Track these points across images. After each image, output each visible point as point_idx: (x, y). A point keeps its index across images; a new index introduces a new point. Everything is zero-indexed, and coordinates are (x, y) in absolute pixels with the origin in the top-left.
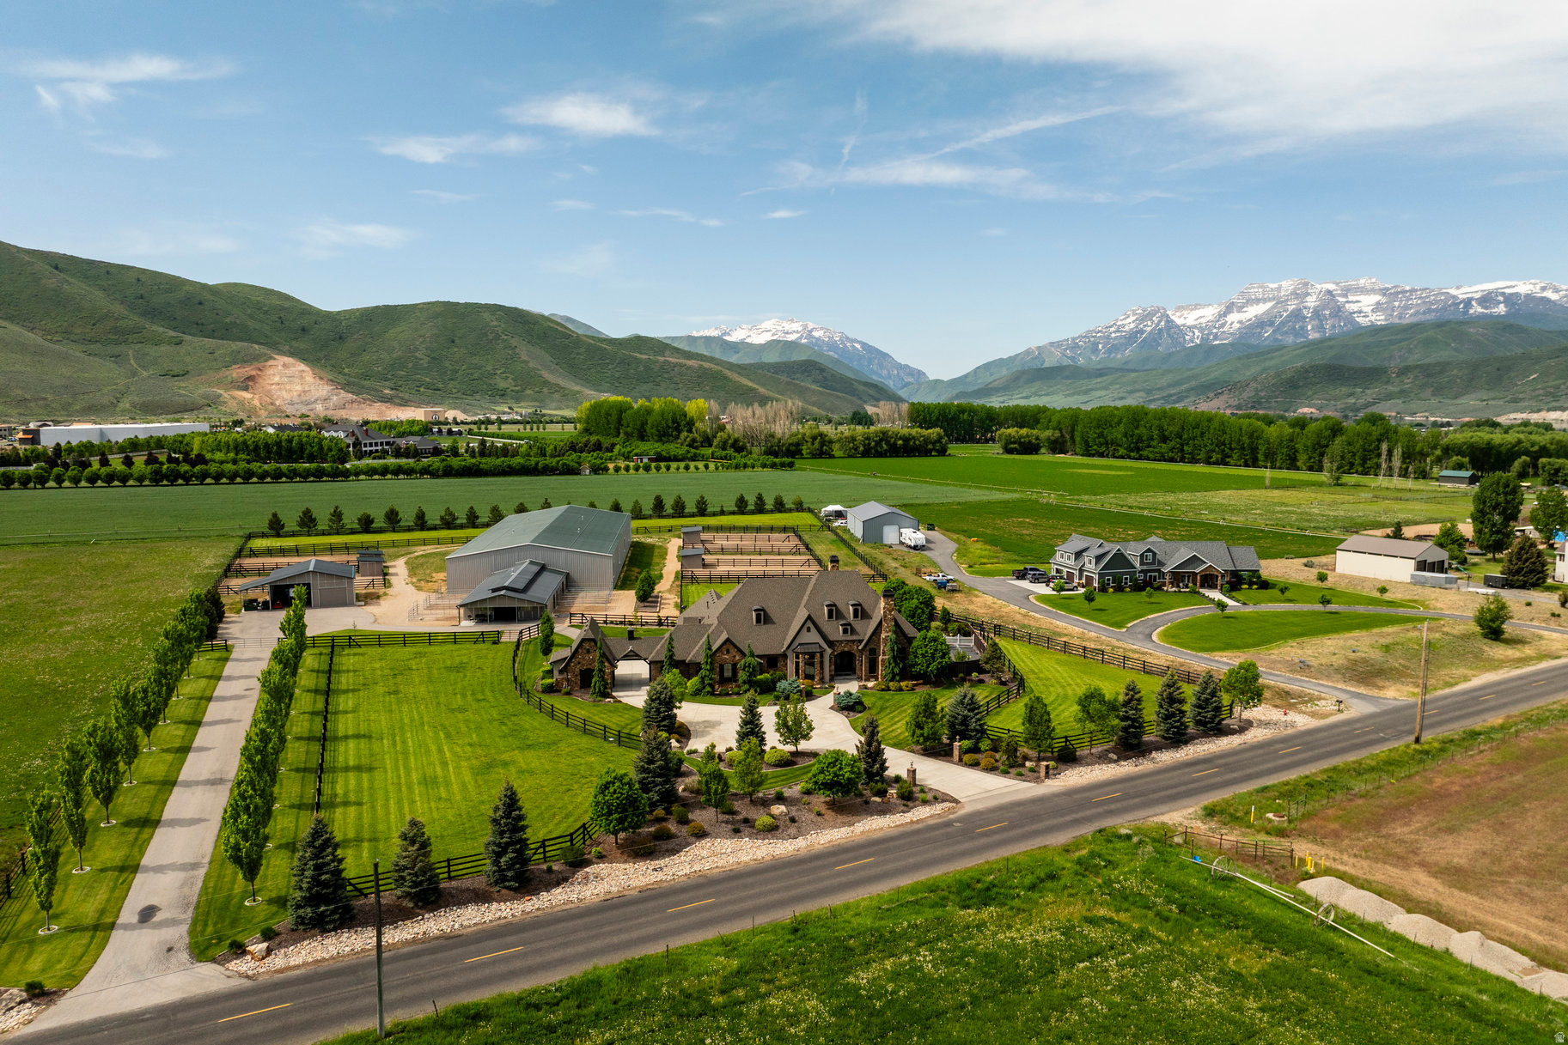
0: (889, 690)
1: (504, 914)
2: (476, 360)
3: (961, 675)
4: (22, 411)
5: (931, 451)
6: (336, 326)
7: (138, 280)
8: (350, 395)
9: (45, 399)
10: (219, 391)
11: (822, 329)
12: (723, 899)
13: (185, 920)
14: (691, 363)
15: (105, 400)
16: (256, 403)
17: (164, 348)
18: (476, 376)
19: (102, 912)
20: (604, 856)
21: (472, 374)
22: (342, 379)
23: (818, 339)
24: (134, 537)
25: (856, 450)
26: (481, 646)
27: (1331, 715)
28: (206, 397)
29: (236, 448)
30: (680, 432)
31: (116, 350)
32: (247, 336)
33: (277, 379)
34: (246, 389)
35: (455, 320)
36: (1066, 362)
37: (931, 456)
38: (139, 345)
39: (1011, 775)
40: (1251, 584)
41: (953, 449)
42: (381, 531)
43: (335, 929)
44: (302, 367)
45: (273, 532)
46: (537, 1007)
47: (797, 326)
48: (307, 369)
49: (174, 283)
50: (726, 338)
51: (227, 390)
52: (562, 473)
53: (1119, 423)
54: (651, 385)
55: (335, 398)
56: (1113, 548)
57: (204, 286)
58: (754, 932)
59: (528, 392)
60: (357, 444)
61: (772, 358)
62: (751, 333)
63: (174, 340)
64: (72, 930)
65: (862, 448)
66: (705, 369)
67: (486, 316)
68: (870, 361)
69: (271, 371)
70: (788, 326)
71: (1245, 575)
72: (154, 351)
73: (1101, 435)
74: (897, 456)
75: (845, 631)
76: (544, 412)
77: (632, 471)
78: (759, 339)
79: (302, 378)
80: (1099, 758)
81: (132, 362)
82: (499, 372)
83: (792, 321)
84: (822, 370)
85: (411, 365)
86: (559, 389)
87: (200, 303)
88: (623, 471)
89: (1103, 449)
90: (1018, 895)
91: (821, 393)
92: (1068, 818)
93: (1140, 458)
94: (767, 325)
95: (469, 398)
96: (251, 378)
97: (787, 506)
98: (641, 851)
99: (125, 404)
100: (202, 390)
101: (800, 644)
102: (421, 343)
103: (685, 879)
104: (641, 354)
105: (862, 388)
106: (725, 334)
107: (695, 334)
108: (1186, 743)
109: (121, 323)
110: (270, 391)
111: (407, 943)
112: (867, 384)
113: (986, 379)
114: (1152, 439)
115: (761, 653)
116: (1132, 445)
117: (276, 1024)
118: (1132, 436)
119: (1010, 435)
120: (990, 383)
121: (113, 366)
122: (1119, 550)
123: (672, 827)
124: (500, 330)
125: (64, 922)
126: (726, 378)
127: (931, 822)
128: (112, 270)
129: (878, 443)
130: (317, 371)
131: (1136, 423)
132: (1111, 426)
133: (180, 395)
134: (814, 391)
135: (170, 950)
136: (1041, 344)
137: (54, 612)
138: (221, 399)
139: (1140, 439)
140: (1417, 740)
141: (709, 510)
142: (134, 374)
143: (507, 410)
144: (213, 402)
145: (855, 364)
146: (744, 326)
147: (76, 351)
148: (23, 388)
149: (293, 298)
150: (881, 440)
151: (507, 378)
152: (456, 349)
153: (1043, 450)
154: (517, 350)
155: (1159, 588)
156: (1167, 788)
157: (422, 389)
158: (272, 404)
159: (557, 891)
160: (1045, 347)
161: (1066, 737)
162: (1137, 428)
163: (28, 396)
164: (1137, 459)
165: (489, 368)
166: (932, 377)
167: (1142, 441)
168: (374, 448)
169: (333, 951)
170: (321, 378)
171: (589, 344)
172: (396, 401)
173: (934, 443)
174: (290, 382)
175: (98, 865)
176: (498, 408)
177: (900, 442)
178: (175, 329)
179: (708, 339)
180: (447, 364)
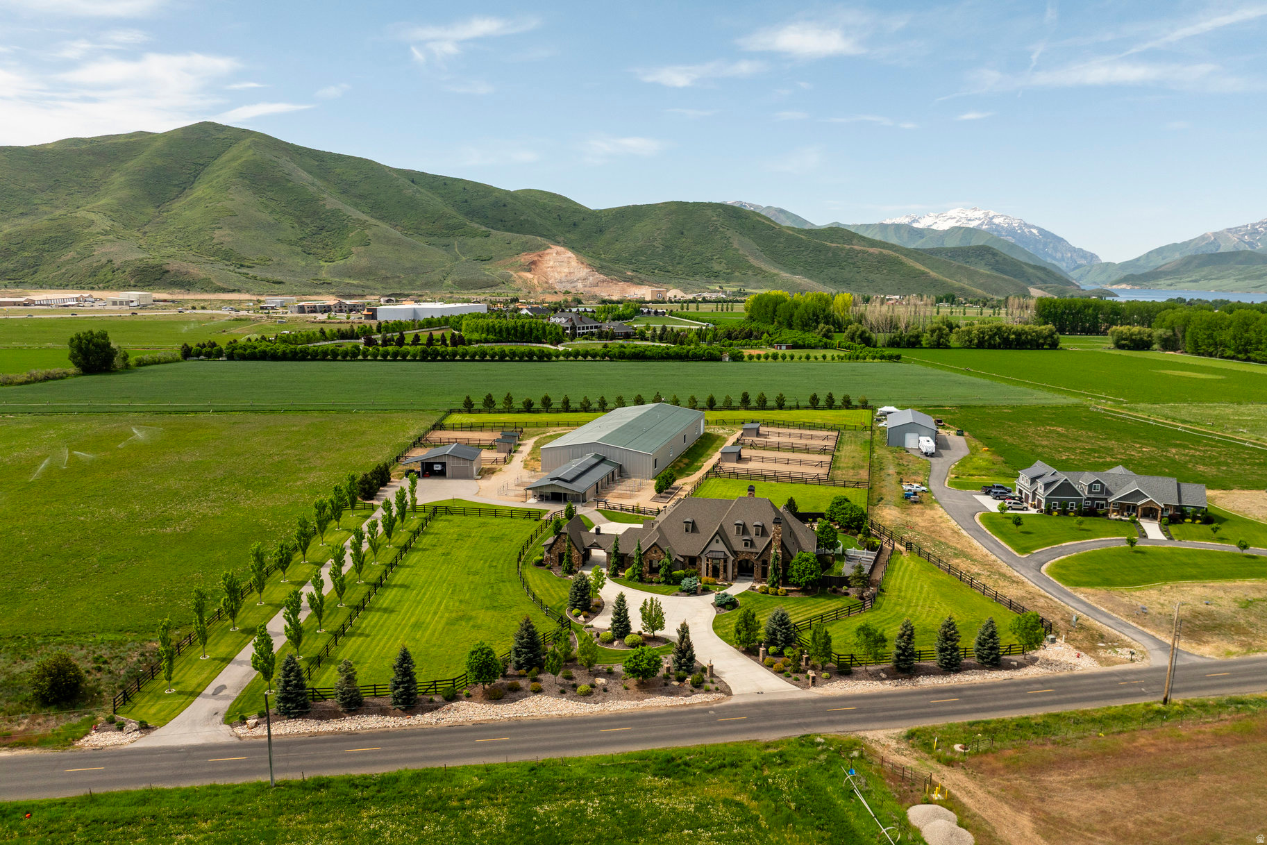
0: (768, 593)
1: (389, 725)
2: (698, 248)
3: (834, 587)
4: (384, 285)
5: (1043, 345)
6: (598, 222)
7: (465, 189)
8: (602, 276)
9: (399, 277)
10: (512, 273)
11: (1002, 216)
12: (514, 739)
13: (233, 697)
14: (871, 250)
15: (436, 278)
16: (535, 281)
17: (478, 239)
18: (697, 261)
19: (199, 685)
20: (471, 696)
21: (694, 259)
22: (597, 263)
23: (998, 225)
24: (382, 408)
25: (970, 342)
26: (527, 521)
27: (1121, 663)
28: (502, 276)
29: (488, 330)
30: (818, 323)
31: (445, 241)
32: (533, 229)
33: (551, 263)
34: (529, 271)
35: (685, 216)
36: (1242, 247)
37: (1043, 349)
38: (462, 237)
39: (790, 679)
40: (1194, 518)
41: (1066, 341)
42: (538, 411)
43: (295, 718)
44: (570, 254)
45: (466, 409)
46: (356, 786)
47: (979, 214)
48: (573, 256)
49: (486, 190)
50: (915, 225)
51: (516, 271)
52: (706, 360)
53: (1229, 326)
54: (837, 269)
55: (591, 278)
56: (1062, 477)
57: (508, 193)
58: (508, 765)
59: (736, 274)
60: (573, 328)
61: (951, 243)
62: (937, 220)
63: (484, 234)
64: (180, 693)
65: (976, 341)
66: (885, 255)
67: (709, 212)
68: (1045, 245)
69: (547, 258)
70: (971, 214)
71: (1189, 510)
72: (471, 242)
73: (1210, 336)
74: (1010, 348)
75: (746, 545)
76: (747, 290)
77: (762, 360)
78: (943, 225)
79: (569, 262)
80: (871, 675)
81: (456, 250)
82: (715, 258)
83: (975, 209)
84: (995, 254)
85: (649, 252)
86: (758, 272)
87: (505, 206)
88: (755, 359)
89: (1211, 349)
90: (695, 774)
91: (988, 276)
92: (795, 721)
93: (1248, 359)
94: (952, 213)
95: (691, 278)
96: (534, 263)
97: (853, 403)
98: (495, 697)
99: (449, 282)
100: (501, 271)
101: (711, 551)
102: (658, 235)
103: (506, 720)
104: (832, 242)
105: (1031, 270)
106: (914, 221)
107: (888, 222)
108: (957, 671)
109: (450, 221)
110: (545, 273)
111: (328, 733)
112: (1035, 267)
113: (1159, 262)
114: (1261, 343)
115: (684, 554)
116: (1240, 347)
117: (232, 768)
118: (1240, 339)
119: (1122, 332)
120: (1161, 267)
121: (444, 252)
122: (1066, 480)
123: (523, 683)
124: (718, 224)
125: (179, 688)
126: (902, 263)
127: (696, 707)
128: (448, 182)
129: (991, 337)
130: (580, 257)
131: (1245, 327)
132: (1221, 328)
133: (485, 275)
134: (982, 274)
135: (216, 714)
136: (1217, 230)
137: (300, 469)
138: (512, 278)
139: (1249, 342)
140: (1165, 701)
141: (786, 404)
142: (457, 259)
143: (718, 288)
144: (506, 280)
145: (1030, 249)
146: (932, 214)
147: (420, 242)
148: (386, 269)
149: (570, 200)
150: (995, 334)
151: (721, 262)
152: (684, 240)
153: (1155, 346)
154: (731, 240)
155: (1105, 515)
156: (900, 709)
157: (656, 271)
158: (546, 283)
159: (427, 715)
160: (1222, 232)
161: (852, 655)
162: (1247, 331)
163: (388, 275)
164: (1245, 360)
165: (708, 255)
166: (1104, 260)
167: (1251, 344)
168: (585, 331)
169: (288, 730)
170: (582, 263)
171: (789, 235)
172: (636, 280)
173: (1046, 338)
174: (561, 266)
175: (214, 656)
176: (711, 287)
177: (1013, 336)
178: (486, 225)
179: (898, 227)
180: (676, 251)
